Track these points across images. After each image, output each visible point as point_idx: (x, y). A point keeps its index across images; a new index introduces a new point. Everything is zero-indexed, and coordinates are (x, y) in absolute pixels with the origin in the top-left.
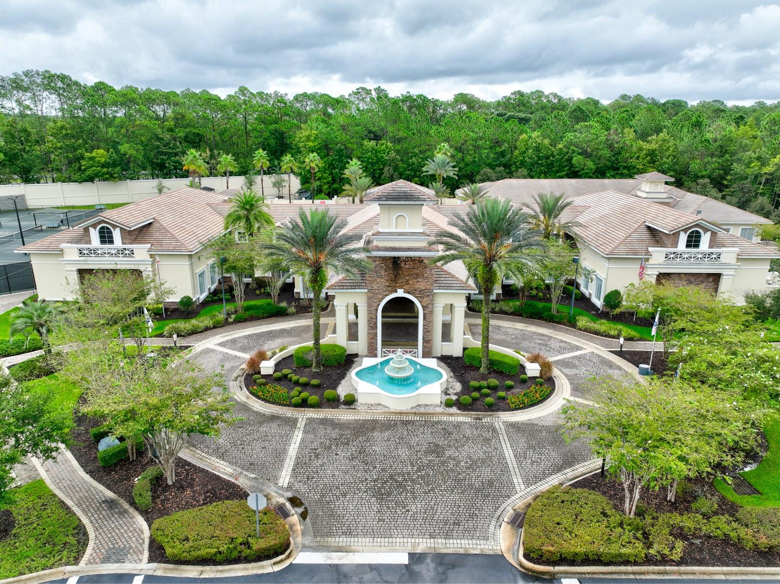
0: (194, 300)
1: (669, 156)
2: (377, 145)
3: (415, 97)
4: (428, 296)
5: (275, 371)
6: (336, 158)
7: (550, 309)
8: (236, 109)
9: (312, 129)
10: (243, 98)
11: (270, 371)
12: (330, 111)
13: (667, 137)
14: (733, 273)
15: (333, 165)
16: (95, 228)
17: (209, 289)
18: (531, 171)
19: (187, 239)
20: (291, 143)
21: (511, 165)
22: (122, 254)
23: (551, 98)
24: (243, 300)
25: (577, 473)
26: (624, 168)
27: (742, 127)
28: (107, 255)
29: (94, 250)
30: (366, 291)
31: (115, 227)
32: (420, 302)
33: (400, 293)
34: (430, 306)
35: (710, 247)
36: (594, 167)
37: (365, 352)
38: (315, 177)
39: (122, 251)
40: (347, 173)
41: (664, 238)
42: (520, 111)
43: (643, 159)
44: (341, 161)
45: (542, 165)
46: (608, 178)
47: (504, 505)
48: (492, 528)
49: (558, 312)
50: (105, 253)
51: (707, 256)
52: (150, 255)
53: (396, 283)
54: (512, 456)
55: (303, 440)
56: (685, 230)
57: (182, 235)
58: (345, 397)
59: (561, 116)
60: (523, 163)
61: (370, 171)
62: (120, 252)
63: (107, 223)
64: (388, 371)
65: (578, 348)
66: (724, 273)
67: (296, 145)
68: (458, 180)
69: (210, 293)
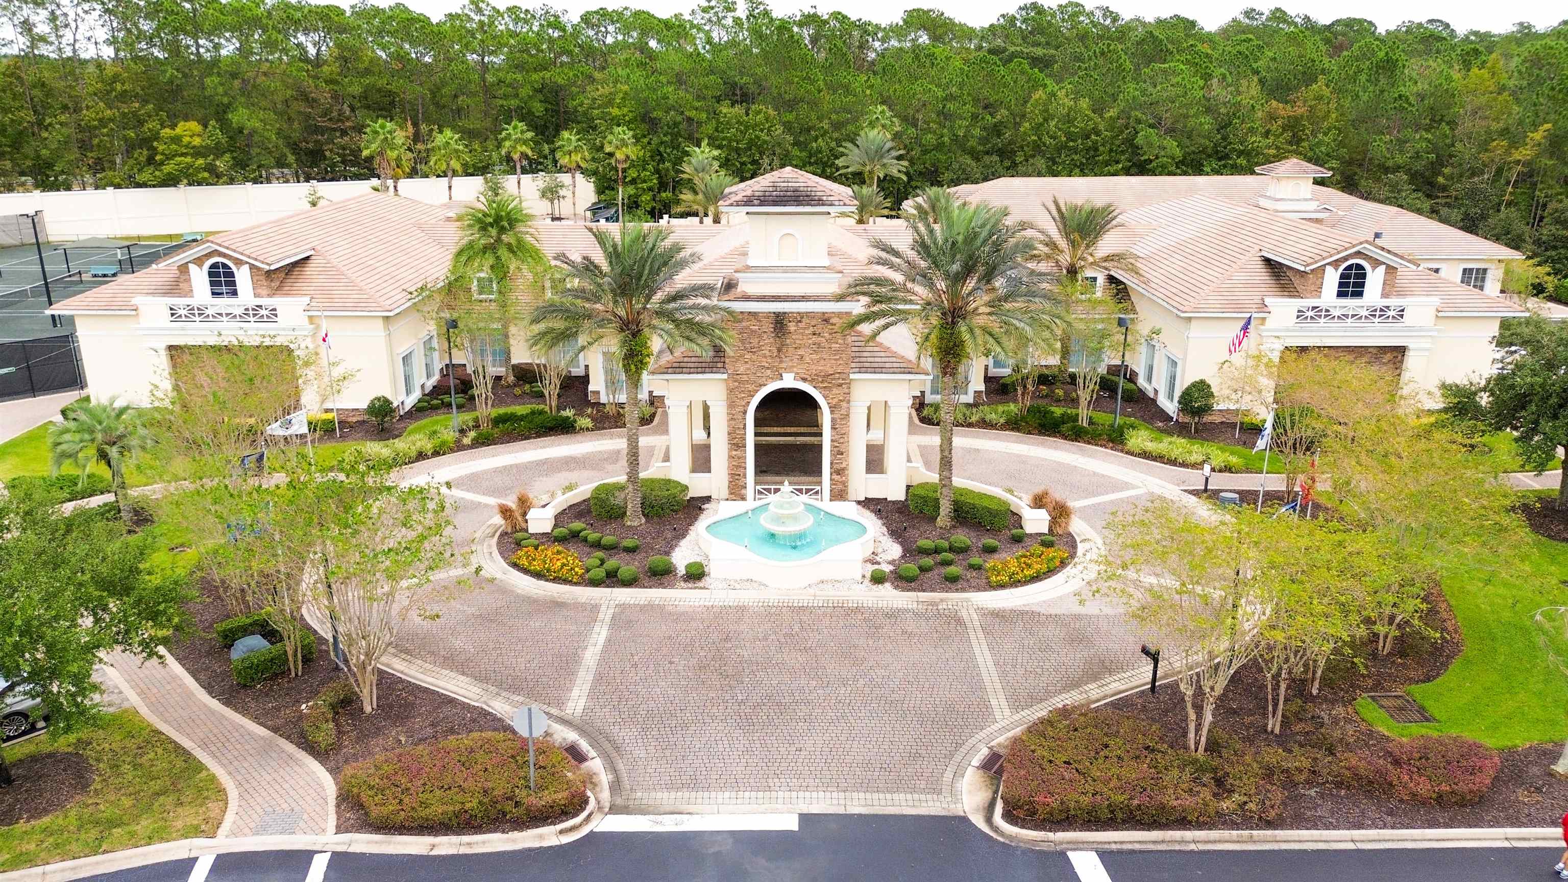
0: (395, 405)
1: (1329, 129)
2: (747, 115)
3: (826, 17)
4: (840, 385)
5: (556, 526)
6: (665, 139)
7: (1075, 418)
8: (464, 42)
9: (616, 82)
10: (477, 18)
11: (547, 527)
12: (653, 44)
13: (1326, 92)
14: (1428, 346)
15: (660, 154)
16: (200, 266)
17: (423, 386)
18: (1054, 163)
19: (379, 288)
20: (576, 111)
21: (1014, 152)
22: (255, 315)
23: (1099, 14)
24: (490, 403)
25: (1108, 690)
26: (1240, 153)
27: (1475, 70)
28: (225, 319)
29: (199, 309)
30: (725, 376)
31: (239, 263)
32: (825, 397)
33: (789, 382)
34: (844, 404)
35: (1385, 295)
36: (1178, 153)
37: (725, 493)
38: (625, 177)
39: (253, 309)
40: (688, 170)
41: (1296, 281)
42: (1037, 44)
43: (1278, 136)
44: (677, 147)
45: (1075, 151)
46: (1207, 174)
47: (972, 741)
48: (948, 775)
49: (1091, 423)
50: (221, 314)
51: (1378, 313)
52: (310, 317)
53: (781, 362)
54: (990, 663)
55: (609, 640)
56: (1336, 264)
57: (369, 281)
58: (686, 567)
59: (1115, 51)
60: (1038, 148)
61: (734, 165)
62: (251, 312)
63: (225, 255)
64: (766, 523)
65: (1126, 486)
66: (1411, 346)
67: (585, 114)
68: (909, 182)
69: (424, 395)
